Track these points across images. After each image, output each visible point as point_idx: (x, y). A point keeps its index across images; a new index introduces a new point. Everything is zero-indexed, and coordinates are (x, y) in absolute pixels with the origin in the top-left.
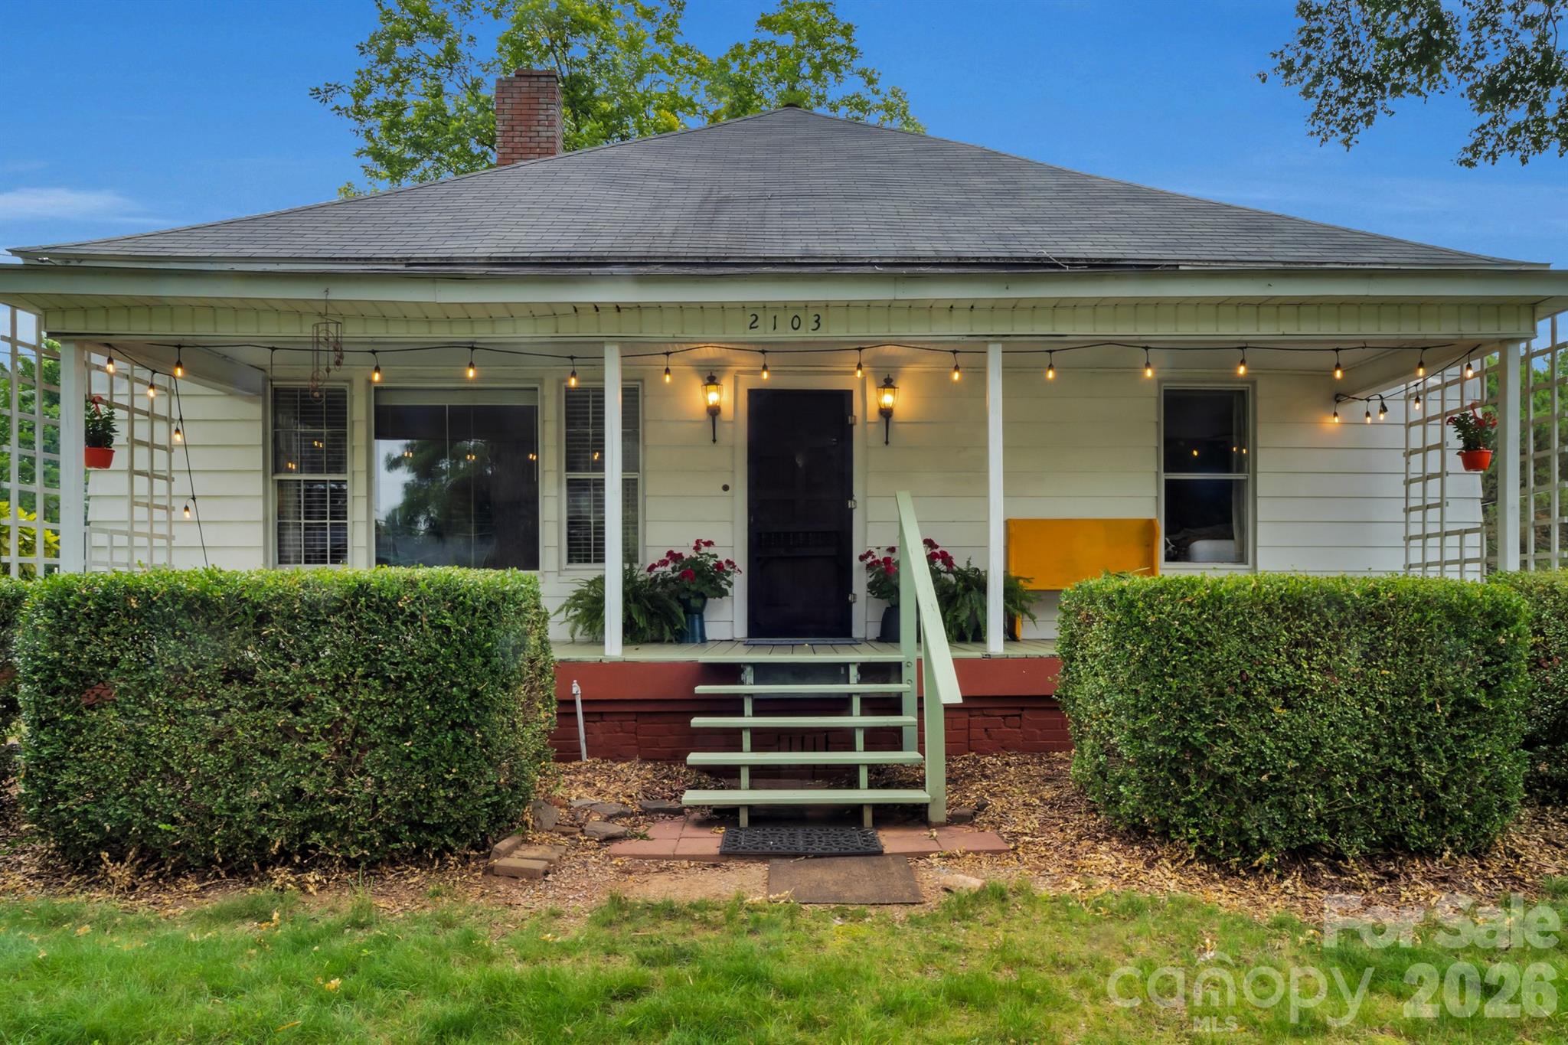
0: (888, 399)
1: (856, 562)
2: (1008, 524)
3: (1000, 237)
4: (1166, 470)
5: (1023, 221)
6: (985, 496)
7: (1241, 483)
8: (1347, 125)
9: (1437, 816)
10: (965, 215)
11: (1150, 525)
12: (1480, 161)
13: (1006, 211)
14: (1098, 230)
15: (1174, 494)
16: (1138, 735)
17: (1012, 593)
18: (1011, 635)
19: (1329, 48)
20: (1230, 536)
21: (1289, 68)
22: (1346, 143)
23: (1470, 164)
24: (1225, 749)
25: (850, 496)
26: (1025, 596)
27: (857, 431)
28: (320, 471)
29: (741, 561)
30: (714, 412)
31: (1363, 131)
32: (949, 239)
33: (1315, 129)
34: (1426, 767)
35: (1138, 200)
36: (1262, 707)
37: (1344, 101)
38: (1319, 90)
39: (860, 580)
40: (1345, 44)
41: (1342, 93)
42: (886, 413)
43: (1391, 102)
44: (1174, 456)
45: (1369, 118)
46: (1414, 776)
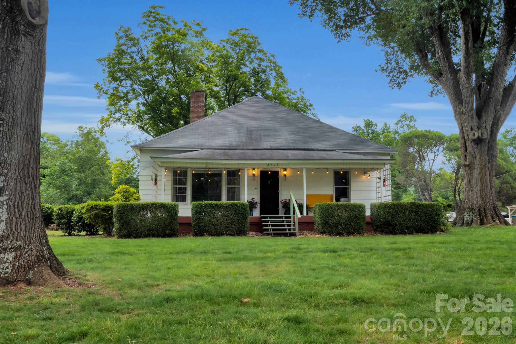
0: (285, 173)
1: (280, 202)
2: (307, 195)
3: (305, 143)
4: (335, 185)
5: (310, 138)
6: (303, 190)
7: (349, 188)
8: (399, 85)
9: (354, 229)
10: (299, 136)
11: (332, 196)
12: (434, 95)
13: (306, 135)
14: (323, 140)
15: (336, 190)
16: (321, 221)
17: (307, 207)
18: (307, 214)
19: (394, 65)
20: (347, 198)
21: (383, 70)
22: (399, 88)
23: (431, 96)
24: (330, 221)
25: (278, 190)
26: (310, 208)
27: (280, 178)
28: (181, 185)
29: (258, 201)
30: (254, 175)
31: (404, 87)
32: (296, 143)
33: (390, 86)
34: (352, 224)
35: (332, 131)
36: (334, 217)
37: (398, 78)
38: (391, 75)
39: (280, 206)
40: (398, 63)
41: (397, 76)
42: (285, 175)
43: (410, 79)
44: (336, 183)
45: (405, 82)
46: (351, 224)
